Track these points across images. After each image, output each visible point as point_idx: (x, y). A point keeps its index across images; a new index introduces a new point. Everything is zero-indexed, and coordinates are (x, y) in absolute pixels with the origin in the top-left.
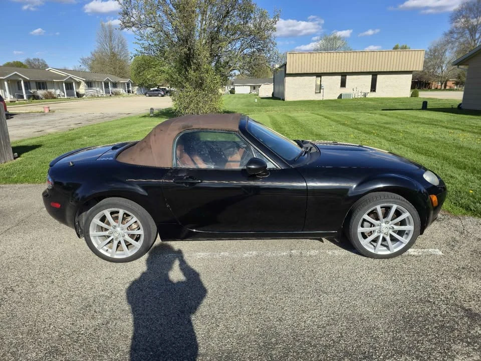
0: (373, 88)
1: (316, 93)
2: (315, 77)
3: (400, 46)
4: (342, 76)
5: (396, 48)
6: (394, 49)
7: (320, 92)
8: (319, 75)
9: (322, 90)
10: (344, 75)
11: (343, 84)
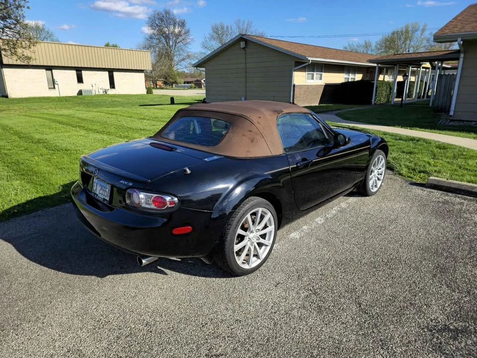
0: (112, 85)
1: (49, 88)
2: (45, 70)
3: (111, 44)
4: (76, 71)
5: (107, 45)
6: (106, 46)
7: (54, 88)
8: (49, 68)
9: (56, 86)
10: (79, 70)
11: (80, 80)
